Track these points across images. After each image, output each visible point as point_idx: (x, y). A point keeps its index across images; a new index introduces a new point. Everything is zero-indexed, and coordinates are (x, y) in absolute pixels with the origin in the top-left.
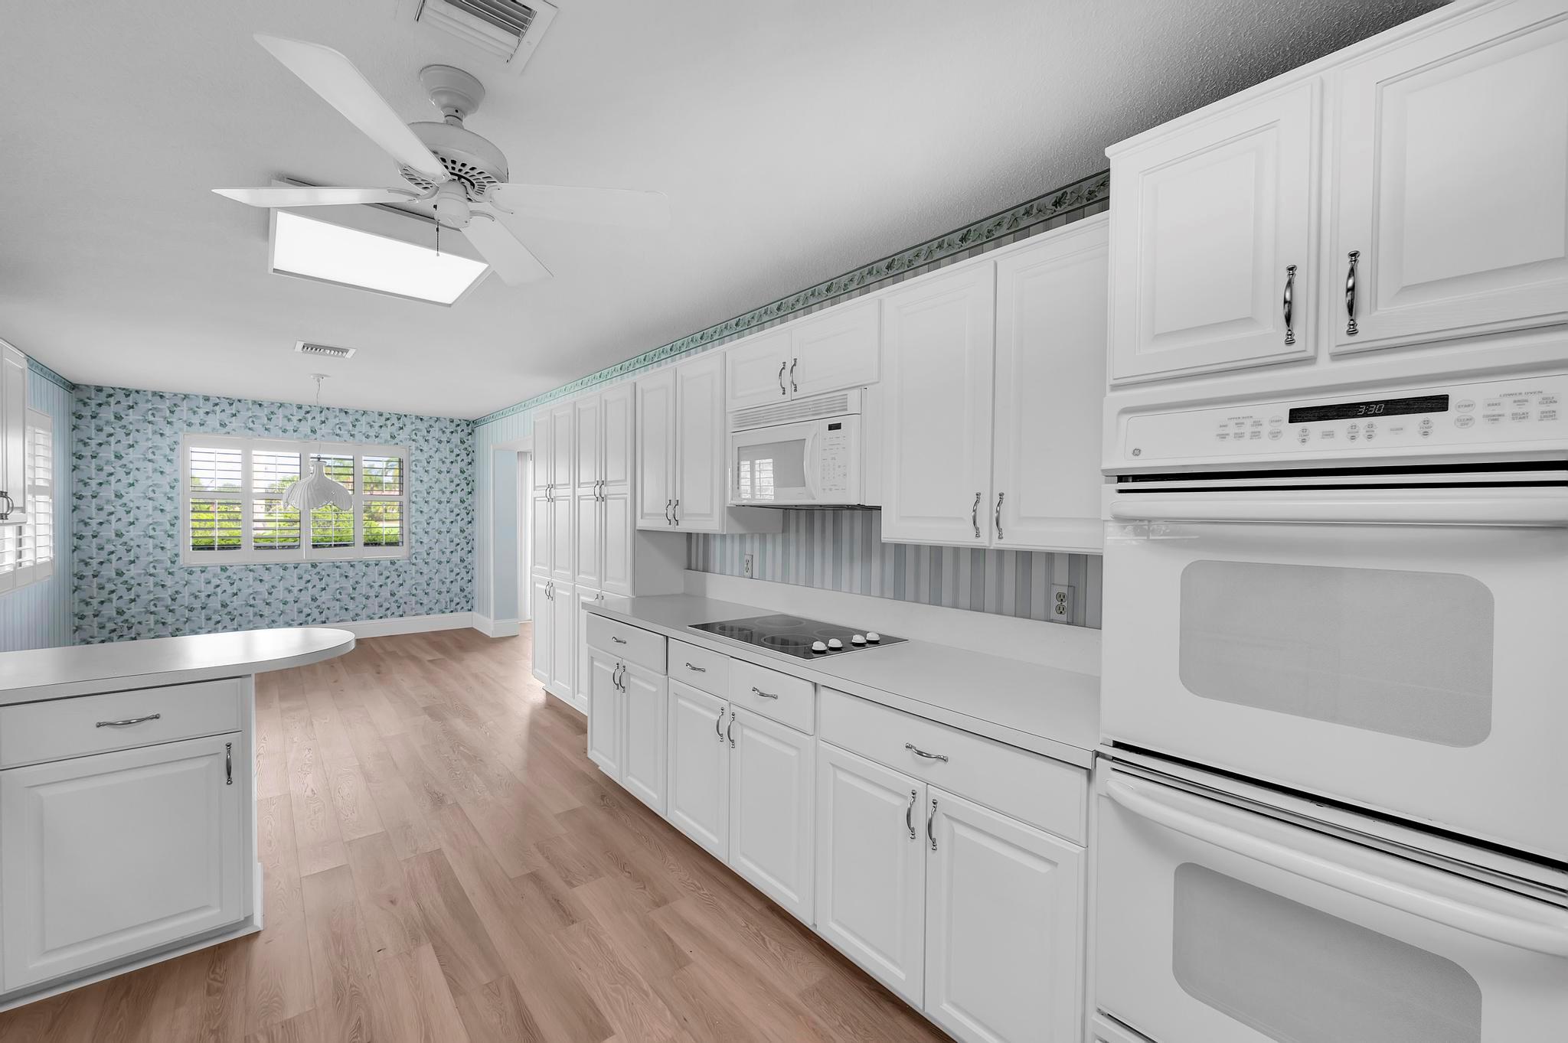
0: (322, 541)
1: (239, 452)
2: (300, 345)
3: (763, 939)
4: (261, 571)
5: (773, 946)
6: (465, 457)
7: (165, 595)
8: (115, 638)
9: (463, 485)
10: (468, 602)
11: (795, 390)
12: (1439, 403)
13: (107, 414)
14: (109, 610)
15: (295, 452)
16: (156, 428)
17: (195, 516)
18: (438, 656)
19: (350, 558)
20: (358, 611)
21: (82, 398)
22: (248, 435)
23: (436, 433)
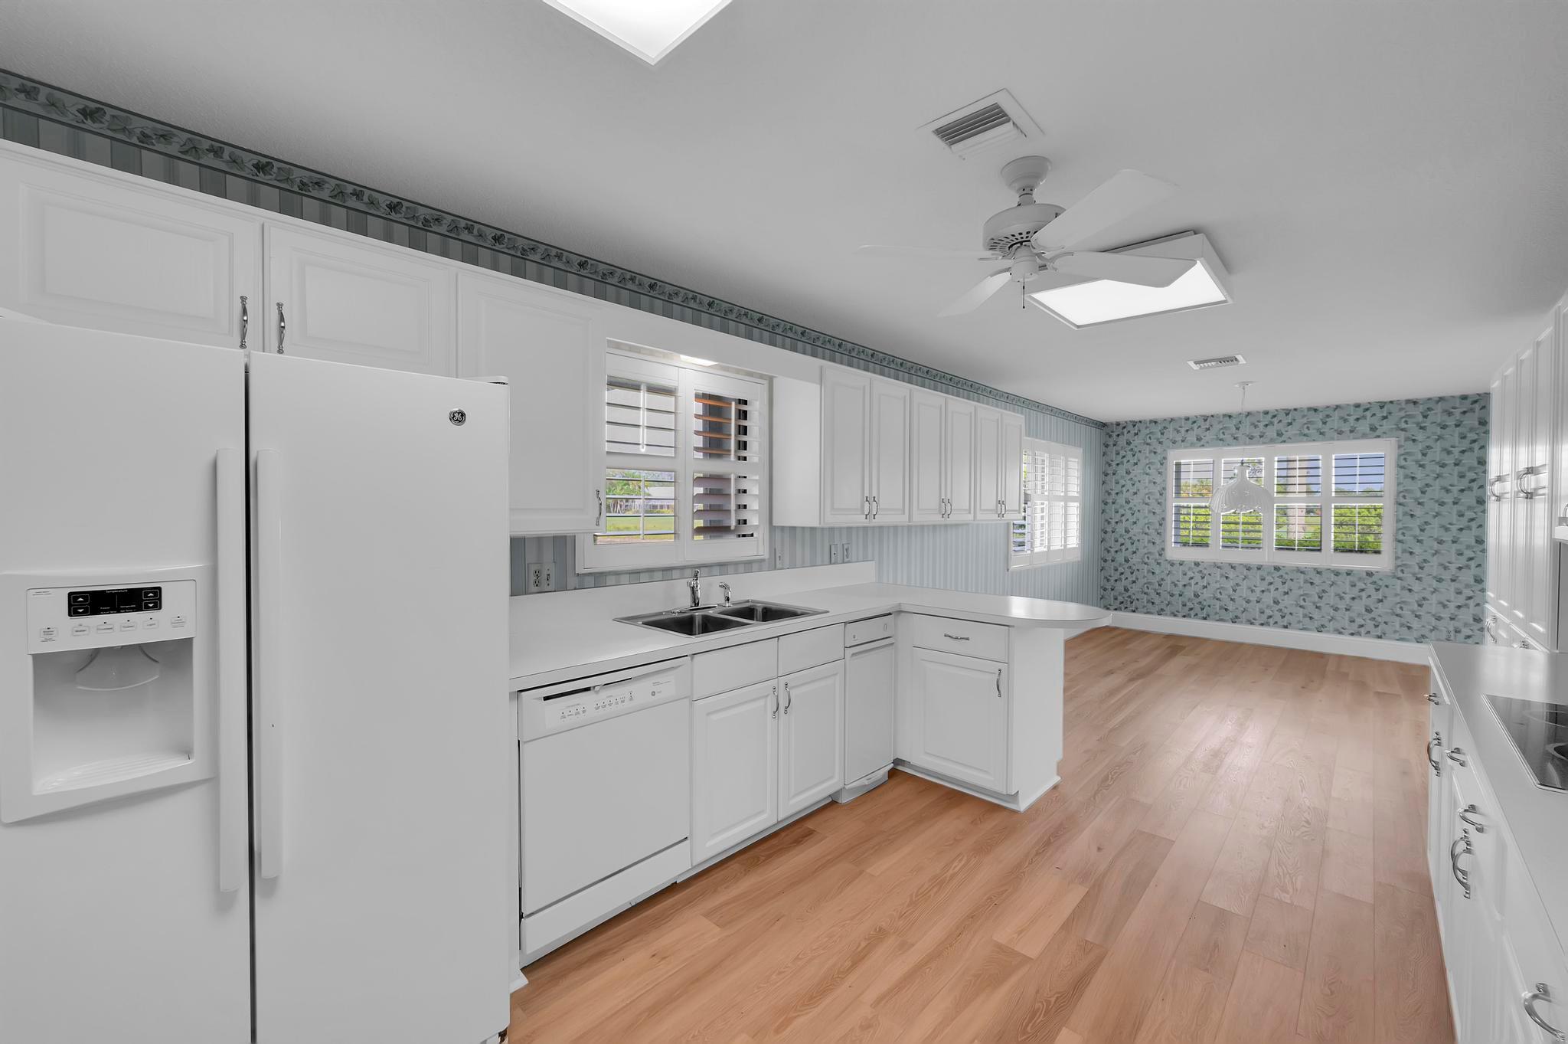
0: (1286, 543)
7: (1155, 580)
8: (1123, 608)
13: (1122, 441)
14: (1120, 587)
16: (1152, 448)
19: (1316, 565)
20: (1325, 622)
21: (1108, 434)
22: (1218, 446)
23: (1437, 415)
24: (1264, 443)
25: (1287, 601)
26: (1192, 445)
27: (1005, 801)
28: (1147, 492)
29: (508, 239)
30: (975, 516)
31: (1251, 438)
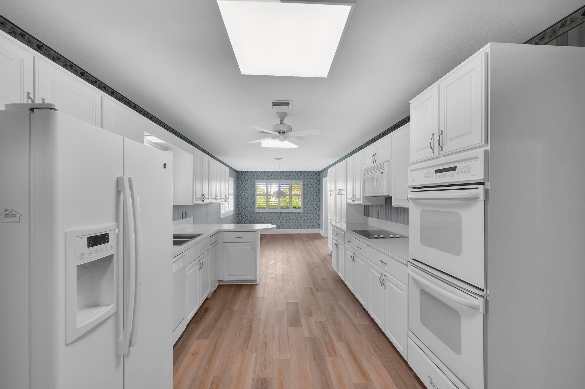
0: (283, 207)
1: (266, 184)
2: (273, 159)
3: (357, 313)
4: (270, 214)
5: (358, 315)
6: (317, 182)
7: (252, 219)
9: (317, 191)
10: (318, 226)
11: (376, 162)
12: (454, 169)
13: (242, 177)
15: (276, 183)
16: (251, 179)
17: (258, 200)
18: (308, 240)
19: (289, 211)
20: (291, 226)
21: (238, 174)
22: (267, 180)
23: (310, 176)
24: (277, 180)
25: (283, 221)
26: (261, 179)
27: (253, 283)
28: (250, 192)
29: (115, 94)
30: (210, 201)
31: (275, 178)
